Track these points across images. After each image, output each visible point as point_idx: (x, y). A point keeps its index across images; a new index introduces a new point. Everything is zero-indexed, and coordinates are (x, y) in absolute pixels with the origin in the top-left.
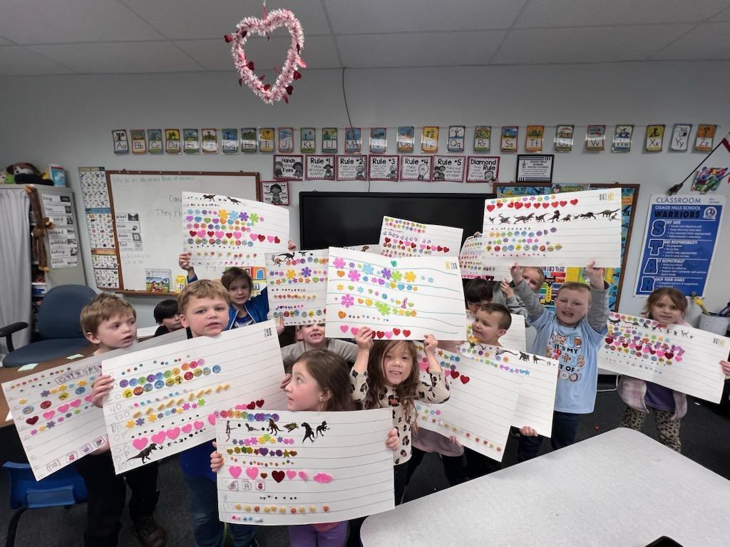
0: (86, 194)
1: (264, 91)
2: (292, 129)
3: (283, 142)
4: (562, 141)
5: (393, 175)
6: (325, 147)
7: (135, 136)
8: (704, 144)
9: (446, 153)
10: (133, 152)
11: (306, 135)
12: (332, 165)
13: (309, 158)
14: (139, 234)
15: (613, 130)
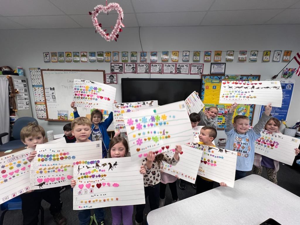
0: (32, 79)
1: (106, 36)
2: (118, 52)
3: (114, 58)
4: (229, 57)
5: (160, 71)
6: (132, 59)
7: (53, 55)
8: (286, 59)
9: (181, 62)
10: (52, 62)
11: (124, 55)
12: (135, 67)
13: (125, 64)
14: (54, 96)
15: (250, 53)
